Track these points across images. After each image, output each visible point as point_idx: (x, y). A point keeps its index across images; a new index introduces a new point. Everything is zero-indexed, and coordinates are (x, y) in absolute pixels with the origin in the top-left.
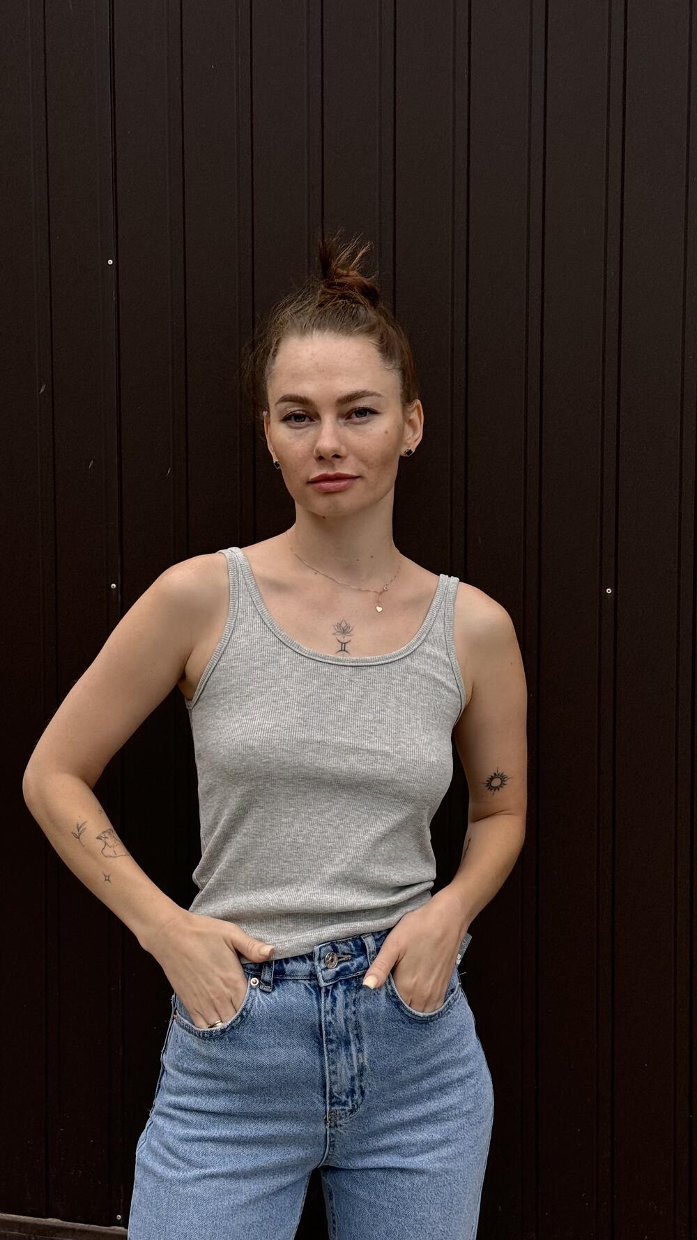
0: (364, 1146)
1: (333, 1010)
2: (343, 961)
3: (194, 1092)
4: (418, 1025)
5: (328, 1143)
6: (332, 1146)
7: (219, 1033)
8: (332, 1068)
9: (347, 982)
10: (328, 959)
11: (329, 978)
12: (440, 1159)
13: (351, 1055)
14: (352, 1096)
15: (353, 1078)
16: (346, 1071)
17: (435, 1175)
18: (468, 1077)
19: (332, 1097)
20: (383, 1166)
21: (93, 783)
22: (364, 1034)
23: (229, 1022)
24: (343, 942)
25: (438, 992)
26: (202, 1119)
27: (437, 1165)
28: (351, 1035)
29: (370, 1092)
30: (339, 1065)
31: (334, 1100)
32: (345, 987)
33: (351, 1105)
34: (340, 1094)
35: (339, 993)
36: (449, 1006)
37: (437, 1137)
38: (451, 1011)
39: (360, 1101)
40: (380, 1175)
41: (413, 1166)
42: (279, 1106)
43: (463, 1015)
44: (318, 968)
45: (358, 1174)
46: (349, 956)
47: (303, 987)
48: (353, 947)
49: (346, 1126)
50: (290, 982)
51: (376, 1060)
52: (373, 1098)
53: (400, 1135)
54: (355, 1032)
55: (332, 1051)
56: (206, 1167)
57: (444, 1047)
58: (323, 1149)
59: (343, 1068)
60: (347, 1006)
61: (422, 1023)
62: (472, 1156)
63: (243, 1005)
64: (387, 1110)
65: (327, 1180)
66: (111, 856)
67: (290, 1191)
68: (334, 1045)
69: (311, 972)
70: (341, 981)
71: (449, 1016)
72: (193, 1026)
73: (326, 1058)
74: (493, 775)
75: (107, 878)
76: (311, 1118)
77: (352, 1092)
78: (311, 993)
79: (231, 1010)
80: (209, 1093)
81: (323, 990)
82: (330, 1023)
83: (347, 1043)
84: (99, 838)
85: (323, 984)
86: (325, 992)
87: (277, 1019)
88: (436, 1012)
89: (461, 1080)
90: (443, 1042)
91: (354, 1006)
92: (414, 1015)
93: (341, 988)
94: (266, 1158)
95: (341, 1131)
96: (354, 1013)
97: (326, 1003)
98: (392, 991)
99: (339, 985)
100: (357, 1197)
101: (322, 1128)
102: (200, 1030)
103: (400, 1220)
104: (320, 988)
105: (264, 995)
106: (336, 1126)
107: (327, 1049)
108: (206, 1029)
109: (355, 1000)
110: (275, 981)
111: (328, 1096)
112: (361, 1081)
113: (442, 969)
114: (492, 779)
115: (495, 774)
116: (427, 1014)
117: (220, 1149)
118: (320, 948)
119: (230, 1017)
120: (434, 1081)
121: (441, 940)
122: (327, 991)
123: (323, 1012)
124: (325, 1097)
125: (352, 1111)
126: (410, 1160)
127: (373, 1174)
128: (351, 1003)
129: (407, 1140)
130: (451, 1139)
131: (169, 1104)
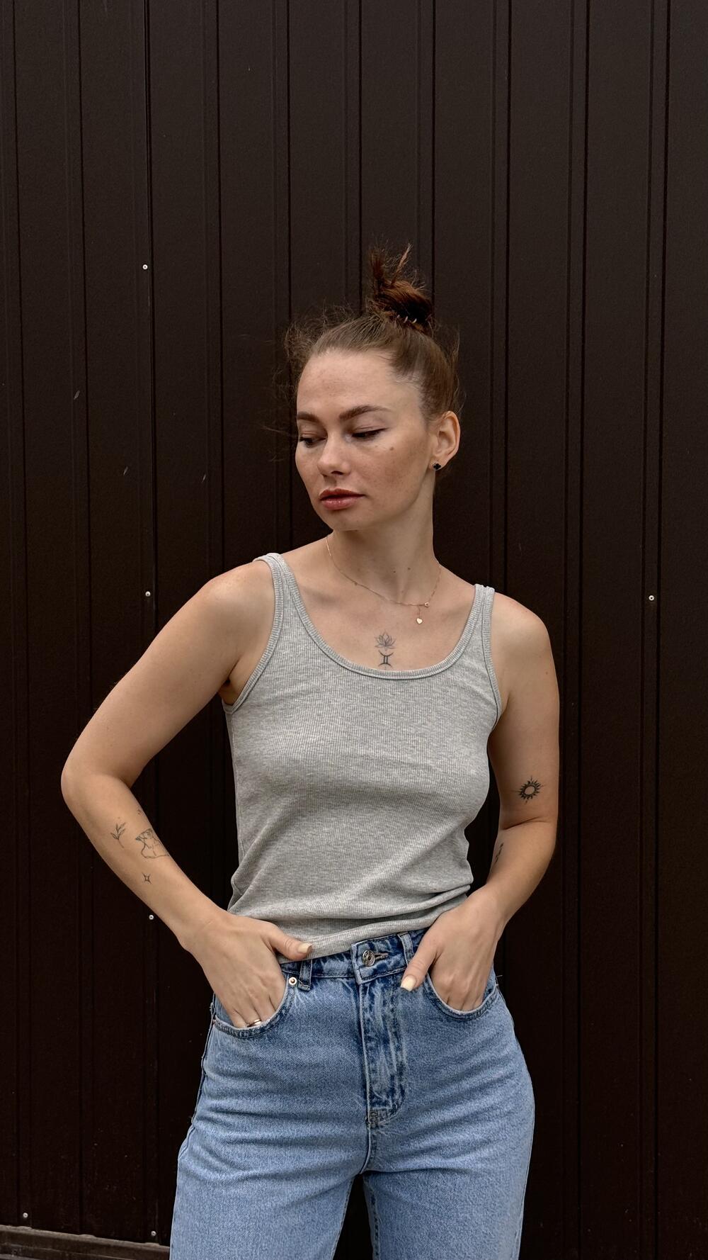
0: (406, 1148)
1: (371, 1008)
2: (380, 959)
3: (235, 1094)
4: (456, 1022)
5: (370, 1145)
6: (374, 1148)
7: (259, 1032)
8: (372, 1066)
9: (385, 979)
10: (365, 956)
11: (367, 975)
12: (482, 1160)
13: (390, 1053)
14: (393, 1096)
15: (392, 1077)
16: (385, 1070)
17: (476, 1175)
18: (507, 1077)
19: (372, 1097)
20: (425, 1167)
21: (131, 785)
22: (403, 1032)
23: (269, 1020)
24: (380, 940)
25: (476, 989)
26: (245, 1121)
27: (479, 1166)
28: (390, 1034)
29: (410, 1091)
30: (378, 1063)
31: (374, 1100)
32: (382, 985)
33: (391, 1104)
34: (380, 1093)
35: (377, 990)
36: (488, 1006)
37: (478, 1137)
38: (489, 1011)
39: (400, 1101)
40: (422, 1176)
41: (455, 1167)
42: (320, 1106)
43: (501, 1015)
44: (356, 965)
45: (399, 1177)
46: (386, 954)
47: (341, 985)
48: (389, 945)
49: (387, 1127)
50: (328, 981)
51: (414, 1058)
52: (413, 1098)
53: (442, 1136)
54: (393, 1030)
55: (371, 1049)
56: (250, 1168)
57: (483, 1047)
58: (365, 1152)
59: (383, 1065)
60: (384, 1003)
61: (460, 1022)
62: (514, 1158)
63: (282, 1003)
64: (427, 1110)
65: (369, 1184)
66: (150, 857)
67: (333, 1195)
68: (373, 1043)
69: (348, 970)
70: (378, 978)
71: (487, 1015)
72: (232, 1027)
73: (366, 1056)
74: (527, 783)
75: (147, 879)
76: (350, 1119)
77: (392, 1091)
78: (349, 991)
79: (270, 1009)
80: (250, 1094)
81: (361, 988)
82: (369, 1020)
83: (386, 1041)
84: (138, 839)
85: (360, 981)
86: (363, 990)
87: (316, 1017)
88: (475, 1010)
89: (501, 1080)
90: (483, 1042)
91: (392, 1003)
92: (451, 1012)
93: (379, 985)
94: (307, 1161)
95: (382, 1132)
96: (392, 1010)
97: (364, 1001)
98: (430, 988)
99: (377, 983)
100: (399, 1200)
101: (363, 1130)
102: (239, 1029)
103: (442, 1221)
104: (358, 986)
105: (303, 994)
106: (377, 1126)
107: (366, 1047)
108: (245, 1027)
109: (392, 998)
110: (313, 980)
111: (368, 1095)
112: (401, 1080)
113: (480, 967)
114: (526, 787)
115: (529, 782)
116: (465, 1012)
117: (264, 1151)
118: (358, 946)
119: (270, 1016)
120: (474, 1081)
121: (478, 937)
122: (365, 989)
123: (361, 1009)
124: (365, 1098)
125: (393, 1111)
126: (452, 1160)
127: (415, 1175)
128: (388, 1001)
129: (448, 1140)
130: (492, 1140)
131: (211, 1108)
